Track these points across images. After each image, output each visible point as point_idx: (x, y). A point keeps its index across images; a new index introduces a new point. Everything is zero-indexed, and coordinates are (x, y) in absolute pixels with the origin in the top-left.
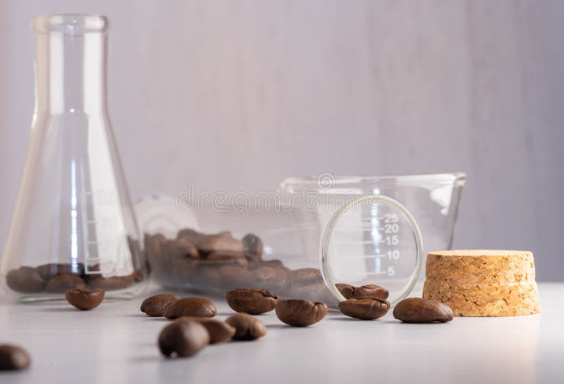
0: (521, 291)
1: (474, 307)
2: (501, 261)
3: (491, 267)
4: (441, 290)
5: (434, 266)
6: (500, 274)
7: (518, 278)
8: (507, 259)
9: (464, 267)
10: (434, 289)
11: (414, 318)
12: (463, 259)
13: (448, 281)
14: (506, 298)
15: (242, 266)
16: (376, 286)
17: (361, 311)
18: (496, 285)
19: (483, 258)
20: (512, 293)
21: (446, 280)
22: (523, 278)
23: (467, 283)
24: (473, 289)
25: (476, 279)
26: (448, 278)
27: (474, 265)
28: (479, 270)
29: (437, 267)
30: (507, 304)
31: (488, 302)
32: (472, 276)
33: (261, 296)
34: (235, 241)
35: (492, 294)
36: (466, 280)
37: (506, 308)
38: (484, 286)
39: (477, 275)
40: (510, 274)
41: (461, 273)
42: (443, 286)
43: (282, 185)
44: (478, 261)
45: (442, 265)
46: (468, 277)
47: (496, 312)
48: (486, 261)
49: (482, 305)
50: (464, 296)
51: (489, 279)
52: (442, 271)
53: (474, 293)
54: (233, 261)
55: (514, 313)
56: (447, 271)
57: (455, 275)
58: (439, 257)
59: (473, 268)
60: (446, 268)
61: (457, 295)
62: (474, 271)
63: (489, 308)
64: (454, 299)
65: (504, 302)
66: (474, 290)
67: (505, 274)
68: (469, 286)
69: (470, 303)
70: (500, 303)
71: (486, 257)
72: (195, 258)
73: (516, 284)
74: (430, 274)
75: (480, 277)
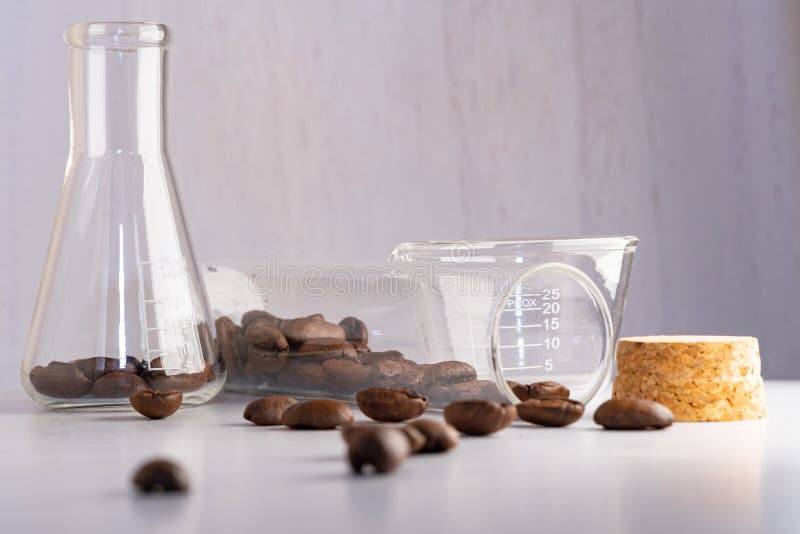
0: (747, 388)
1: (689, 409)
2: (723, 349)
3: (711, 356)
4: (644, 387)
5: (633, 357)
6: (722, 365)
7: (744, 371)
8: (730, 347)
9: (675, 357)
10: (633, 385)
11: (625, 423)
12: (674, 346)
13: (654, 376)
14: (730, 397)
15: (353, 359)
16: (557, 384)
17: (549, 416)
18: (716, 380)
19: (700, 346)
20: (737, 391)
21: (651, 374)
22: (749, 371)
23: (679, 377)
24: (687, 386)
25: (691, 373)
26: (652, 372)
27: (689, 354)
28: (695, 361)
29: (637, 356)
30: (732, 405)
31: (708, 402)
32: (687, 369)
33: (405, 397)
34: (332, 326)
35: (712, 392)
36: (678, 375)
37: (730, 411)
38: (702, 381)
39: (692, 367)
40: (734, 365)
41: (671, 364)
42: (646, 382)
43: (395, 252)
44: (693, 350)
45: (645, 354)
46: (681, 370)
47: (718, 416)
48: (704, 349)
49: (700, 407)
50: (676, 394)
51: (708, 372)
52: (645, 363)
53: (688, 391)
54: (338, 352)
55: (740, 417)
56: (651, 362)
57: (662, 368)
58: (639, 344)
59: (687, 359)
60: (650, 359)
61: (667, 394)
62: (688, 362)
63: (709, 410)
64: (662, 399)
65: (726, 403)
66: (689, 387)
67: (728, 367)
68: (682, 382)
69: (684, 405)
70: (723, 403)
71: (703, 344)
72: (285, 349)
73: (741, 379)
74: (626, 367)
75: (696, 370)
